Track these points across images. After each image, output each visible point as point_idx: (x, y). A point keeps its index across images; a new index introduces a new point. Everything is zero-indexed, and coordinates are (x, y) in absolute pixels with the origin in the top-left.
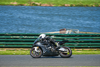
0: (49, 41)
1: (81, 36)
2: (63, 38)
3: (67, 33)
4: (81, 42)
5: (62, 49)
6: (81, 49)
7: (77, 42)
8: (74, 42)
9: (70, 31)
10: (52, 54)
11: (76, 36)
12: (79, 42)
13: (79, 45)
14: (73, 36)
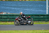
1: (10, 15)
2: (2, 16)
3: (3, 14)
4: (10, 18)
6: (10, 22)
7: (8, 18)
8: (7, 19)
9: (5, 13)
11: (8, 15)
12: (9, 19)
13: (9, 20)
14: (6, 16)
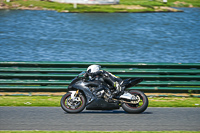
0: (102, 79)
5: (127, 96)
10: (104, 106)
